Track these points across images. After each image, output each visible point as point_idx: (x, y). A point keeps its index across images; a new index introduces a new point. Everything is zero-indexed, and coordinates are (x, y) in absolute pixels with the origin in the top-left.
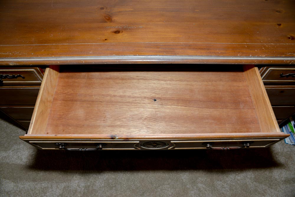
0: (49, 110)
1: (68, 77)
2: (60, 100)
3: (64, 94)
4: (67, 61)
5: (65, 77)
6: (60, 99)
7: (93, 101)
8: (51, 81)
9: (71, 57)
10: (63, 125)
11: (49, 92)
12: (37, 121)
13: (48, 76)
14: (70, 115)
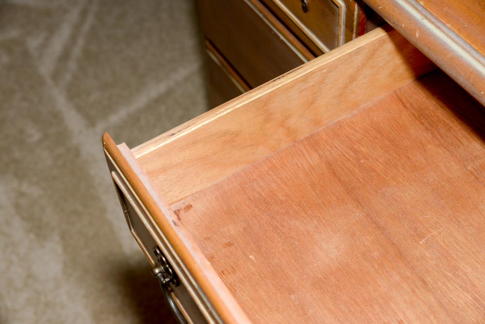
0: (262, 152)
1: (420, 116)
2: (321, 157)
3: (351, 149)
4: (446, 50)
5: (412, 105)
6: (327, 153)
7: (401, 255)
8: (353, 79)
9: (469, 49)
10: (245, 229)
11: (312, 103)
12: (194, 143)
13: (358, 52)
14: (297, 223)
